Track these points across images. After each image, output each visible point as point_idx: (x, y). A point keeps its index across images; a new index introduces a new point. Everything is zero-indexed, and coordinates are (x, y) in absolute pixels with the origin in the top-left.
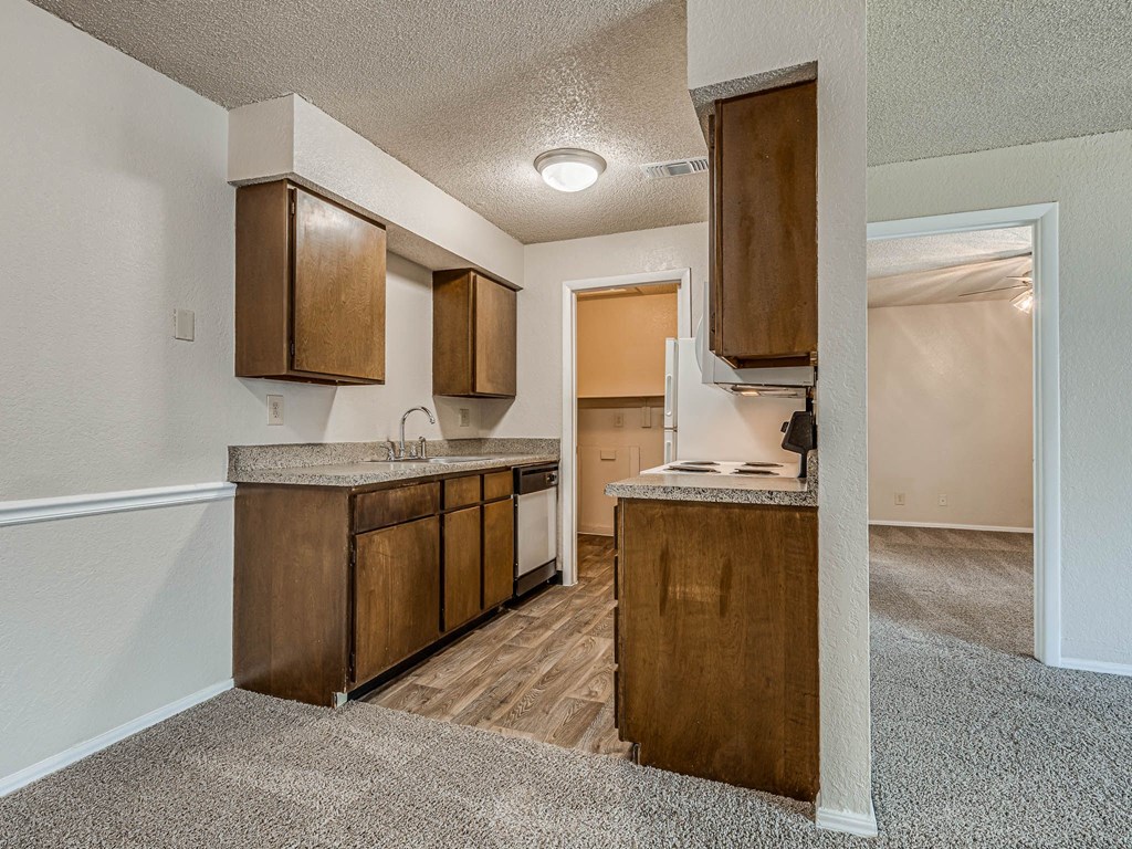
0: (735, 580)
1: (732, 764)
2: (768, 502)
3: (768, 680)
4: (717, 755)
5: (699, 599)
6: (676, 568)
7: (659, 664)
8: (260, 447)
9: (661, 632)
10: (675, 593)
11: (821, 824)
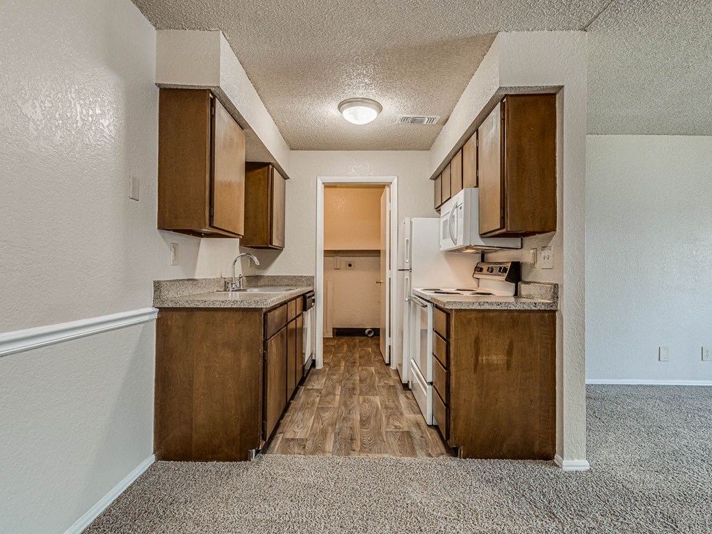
0: (515, 351)
1: (512, 448)
2: (534, 308)
3: (531, 401)
4: (505, 445)
5: (495, 362)
6: (483, 348)
7: (473, 401)
8: (171, 281)
9: (475, 383)
10: (482, 360)
11: (565, 469)
